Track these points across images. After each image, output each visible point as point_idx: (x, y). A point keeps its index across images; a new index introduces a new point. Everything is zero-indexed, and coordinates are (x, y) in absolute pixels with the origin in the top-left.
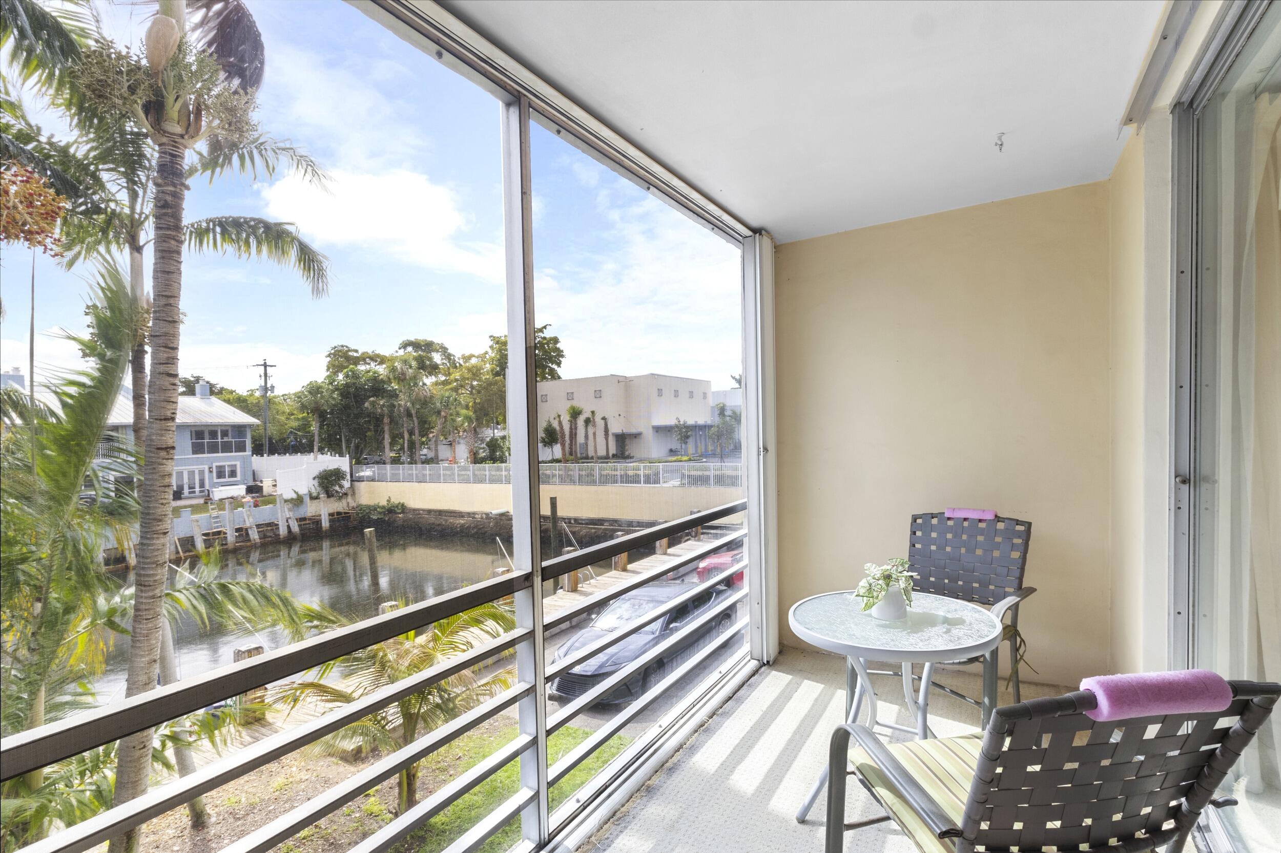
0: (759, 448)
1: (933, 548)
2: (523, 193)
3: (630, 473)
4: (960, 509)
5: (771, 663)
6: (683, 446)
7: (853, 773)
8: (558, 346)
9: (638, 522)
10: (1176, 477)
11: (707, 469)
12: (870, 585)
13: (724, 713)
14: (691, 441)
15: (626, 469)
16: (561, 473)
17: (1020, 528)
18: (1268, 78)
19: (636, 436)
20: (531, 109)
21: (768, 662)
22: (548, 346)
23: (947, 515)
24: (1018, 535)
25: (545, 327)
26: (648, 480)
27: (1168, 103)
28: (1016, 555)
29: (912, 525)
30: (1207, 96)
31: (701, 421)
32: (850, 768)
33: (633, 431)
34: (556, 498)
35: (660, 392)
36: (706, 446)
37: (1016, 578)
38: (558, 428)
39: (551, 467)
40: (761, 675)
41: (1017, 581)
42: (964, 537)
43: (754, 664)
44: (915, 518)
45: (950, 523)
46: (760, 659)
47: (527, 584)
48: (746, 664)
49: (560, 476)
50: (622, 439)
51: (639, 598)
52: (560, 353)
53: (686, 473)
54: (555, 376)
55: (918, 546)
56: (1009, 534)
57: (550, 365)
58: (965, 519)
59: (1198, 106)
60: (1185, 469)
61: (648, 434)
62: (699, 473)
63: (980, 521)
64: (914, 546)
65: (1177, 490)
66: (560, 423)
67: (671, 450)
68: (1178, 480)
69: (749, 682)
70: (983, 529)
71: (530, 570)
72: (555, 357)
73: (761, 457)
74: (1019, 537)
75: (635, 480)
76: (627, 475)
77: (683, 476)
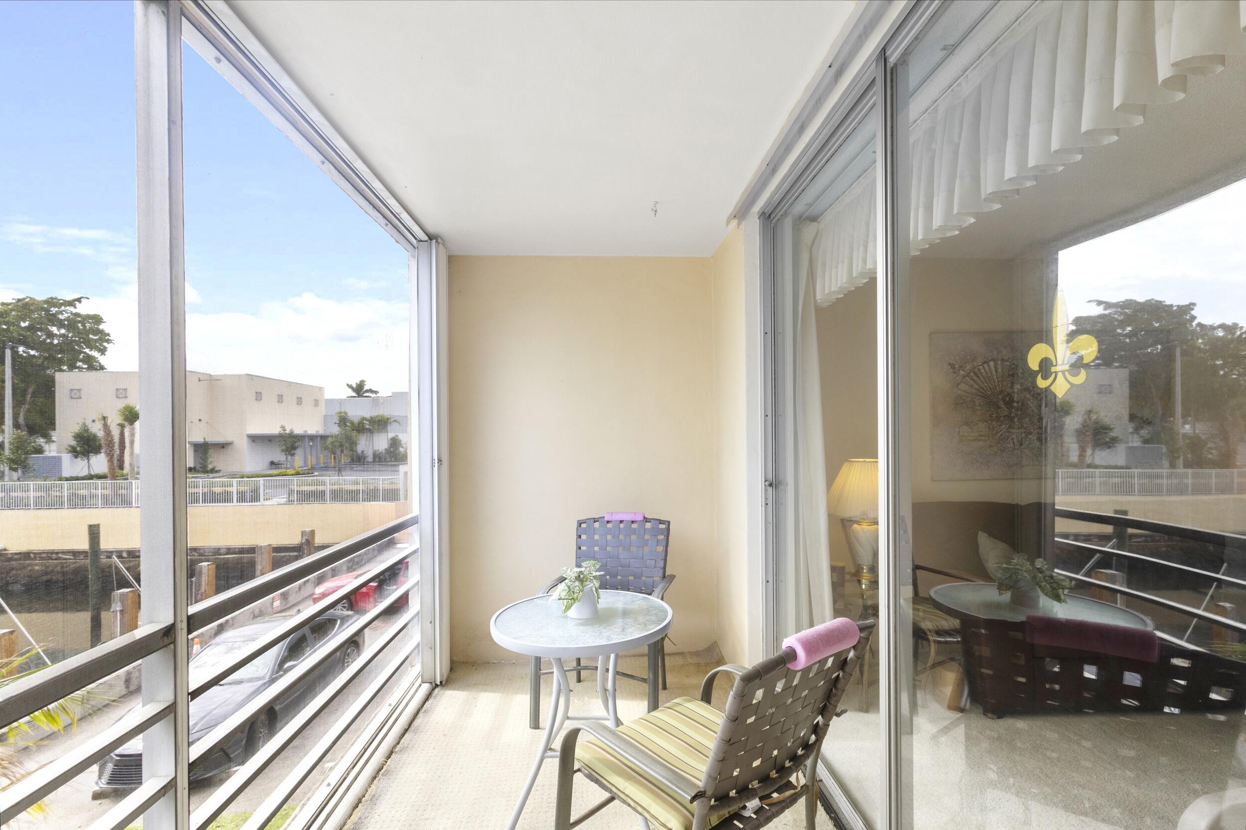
0: (433, 460)
1: (596, 549)
2: (171, 122)
3: (218, 490)
4: (616, 513)
5: (444, 683)
6: (289, 458)
7: (579, 770)
8: (101, 327)
9: (229, 549)
10: (765, 481)
11: (323, 483)
12: (569, 587)
13: (403, 748)
14: (299, 453)
15: (212, 485)
16: (105, 492)
17: (662, 526)
18: (810, 210)
19: (223, 446)
20: (183, 18)
21: (441, 682)
22: (84, 325)
23: (606, 519)
24: (661, 532)
25: (79, 300)
26: (242, 498)
27: (757, 211)
28: (660, 549)
29: (577, 530)
30: (780, 213)
31: (312, 431)
32: (576, 766)
33: (220, 439)
34: (98, 526)
35: (259, 396)
36: (318, 458)
37: (661, 568)
38: (100, 434)
39: (87, 487)
40: (435, 698)
41: (662, 570)
42: (621, 537)
43: (426, 687)
44: (580, 524)
45: (609, 526)
46: (433, 681)
47: (166, 641)
48: (417, 690)
49: (103, 496)
50: (202, 449)
51: (231, 640)
52: (104, 337)
53: (295, 488)
54: (92, 365)
55: (583, 548)
56: (655, 532)
57: (87, 350)
58: (621, 522)
59: (774, 218)
60: (770, 477)
61: (242, 444)
62: (313, 488)
63: (633, 522)
64: (580, 548)
65: (766, 490)
66: (106, 427)
67: (272, 463)
68: (766, 483)
69: (424, 708)
70: (635, 529)
71: (170, 621)
72: (96, 341)
73: (436, 469)
74: (662, 534)
75: (225, 498)
76: (213, 493)
77: (291, 492)
